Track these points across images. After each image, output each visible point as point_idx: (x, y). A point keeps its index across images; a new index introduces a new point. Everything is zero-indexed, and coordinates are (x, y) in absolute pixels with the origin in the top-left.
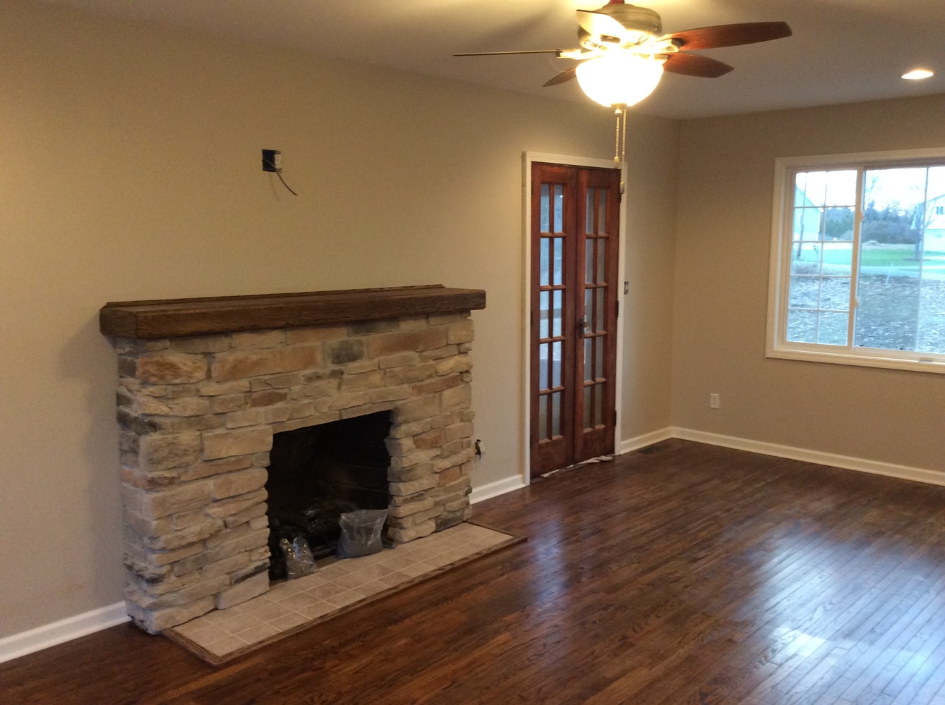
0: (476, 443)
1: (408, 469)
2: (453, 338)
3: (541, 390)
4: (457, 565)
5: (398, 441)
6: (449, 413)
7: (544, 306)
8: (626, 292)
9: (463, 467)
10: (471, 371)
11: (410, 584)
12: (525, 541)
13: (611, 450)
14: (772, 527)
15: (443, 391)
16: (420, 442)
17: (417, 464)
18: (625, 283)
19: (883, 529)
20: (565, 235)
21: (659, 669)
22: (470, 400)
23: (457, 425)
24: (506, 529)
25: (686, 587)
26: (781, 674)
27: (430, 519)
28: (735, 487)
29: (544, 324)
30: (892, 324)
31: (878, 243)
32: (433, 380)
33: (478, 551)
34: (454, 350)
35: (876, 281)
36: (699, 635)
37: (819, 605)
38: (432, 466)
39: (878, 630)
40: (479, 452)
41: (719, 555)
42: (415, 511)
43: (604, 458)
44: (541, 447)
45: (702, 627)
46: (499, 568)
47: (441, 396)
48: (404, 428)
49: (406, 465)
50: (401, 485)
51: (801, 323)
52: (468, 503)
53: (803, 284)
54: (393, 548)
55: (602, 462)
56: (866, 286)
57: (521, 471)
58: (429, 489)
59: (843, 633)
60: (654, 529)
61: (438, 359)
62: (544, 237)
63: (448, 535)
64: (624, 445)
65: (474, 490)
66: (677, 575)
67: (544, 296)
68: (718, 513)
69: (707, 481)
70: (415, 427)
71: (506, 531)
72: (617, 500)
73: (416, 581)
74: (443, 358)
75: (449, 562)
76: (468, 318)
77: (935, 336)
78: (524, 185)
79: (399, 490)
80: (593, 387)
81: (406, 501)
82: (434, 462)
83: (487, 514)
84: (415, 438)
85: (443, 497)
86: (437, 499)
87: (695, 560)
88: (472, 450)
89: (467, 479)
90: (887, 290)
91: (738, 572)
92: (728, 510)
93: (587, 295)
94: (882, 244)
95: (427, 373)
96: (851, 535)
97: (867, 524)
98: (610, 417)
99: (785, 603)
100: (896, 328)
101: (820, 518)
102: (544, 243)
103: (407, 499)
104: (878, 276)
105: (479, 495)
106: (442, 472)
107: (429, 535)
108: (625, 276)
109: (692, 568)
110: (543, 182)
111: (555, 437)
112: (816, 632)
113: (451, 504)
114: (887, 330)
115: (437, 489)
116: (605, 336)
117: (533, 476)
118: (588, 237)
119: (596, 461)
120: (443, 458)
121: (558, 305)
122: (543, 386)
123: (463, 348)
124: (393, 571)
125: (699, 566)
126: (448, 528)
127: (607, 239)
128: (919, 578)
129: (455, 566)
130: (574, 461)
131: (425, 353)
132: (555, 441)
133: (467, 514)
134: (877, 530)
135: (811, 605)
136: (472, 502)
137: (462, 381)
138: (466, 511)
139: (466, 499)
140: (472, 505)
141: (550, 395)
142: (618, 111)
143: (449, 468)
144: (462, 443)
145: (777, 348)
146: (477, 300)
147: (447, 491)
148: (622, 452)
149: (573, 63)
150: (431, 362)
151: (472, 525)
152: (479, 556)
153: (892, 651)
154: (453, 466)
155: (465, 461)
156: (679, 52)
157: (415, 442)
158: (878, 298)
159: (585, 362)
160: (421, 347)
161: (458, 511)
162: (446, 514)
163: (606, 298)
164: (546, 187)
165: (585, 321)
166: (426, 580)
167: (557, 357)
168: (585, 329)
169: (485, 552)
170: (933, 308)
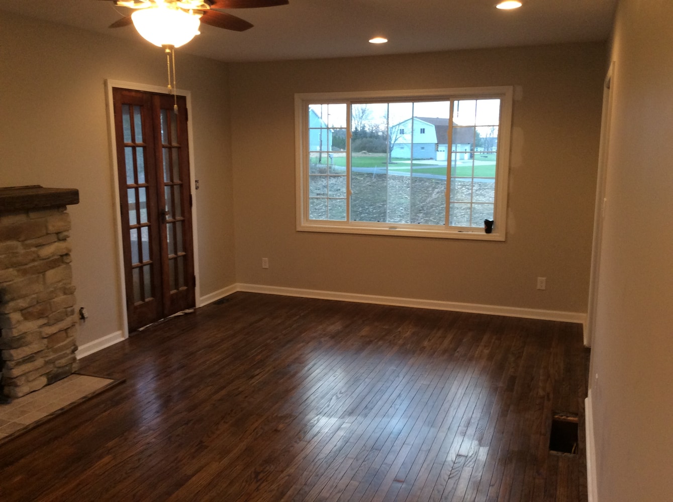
0: (80, 310)
1: (18, 337)
2: (51, 229)
3: (133, 265)
4: (66, 409)
5: (7, 316)
6: (52, 289)
7: (131, 200)
8: (197, 188)
9: (69, 331)
10: (70, 253)
11: (25, 430)
12: (124, 382)
13: (193, 304)
14: (304, 346)
15: (45, 271)
16: (27, 315)
17: (26, 333)
18: (196, 181)
19: (372, 339)
20: (145, 145)
21: (225, 461)
22: (71, 277)
23: (61, 298)
24: (107, 375)
25: (246, 397)
26: (310, 448)
27: (41, 376)
28: (279, 322)
29: (132, 214)
30: (378, 204)
31: (367, 153)
32: (36, 263)
33: (84, 396)
34: (54, 238)
35: (367, 177)
36: (254, 431)
37: (333, 395)
38: (40, 332)
39: (370, 406)
40: (83, 317)
41: (269, 371)
42: (27, 371)
43: (187, 311)
44: (136, 308)
45: (256, 425)
46: (102, 406)
47: (44, 275)
48: (12, 304)
49: (16, 335)
50: (12, 352)
51: (323, 206)
52: (75, 359)
53: (324, 180)
54: (9, 403)
55: (186, 314)
56: (362, 180)
57: (120, 328)
58: (38, 352)
59: (348, 412)
60: (224, 359)
61: (39, 246)
62: (127, 146)
63: (58, 386)
64: (202, 301)
65: (80, 348)
66: (240, 389)
67: (131, 193)
68: (268, 341)
69: (261, 320)
70: (22, 303)
71: (108, 376)
72: (196, 341)
73: (30, 427)
74: (44, 245)
75: (59, 408)
76: (65, 212)
77: (402, 211)
78: (107, 105)
79: (11, 356)
80: (175, 259)
81: (19, 364)
82: (41, 330)
83: (91, 365)
84: (23, 312)
85: (52, 356)
86: (47, 359)
87: (252, 377)
88: (76, 316)
89: (73, 340)
90: (374, 183)
91: (282, 381)
92: (275, 339)
93: (167, 190)
94: (370, 153)
95: (30, 258)
96: (352, 345)
97: (362, 336)
98: (191, 281)
99: (312, 398)
100: (380, 207)
101: (333, 337)
102: (128, 151)
103: (19, 362)
104: (368, 174)
105: (84, 351)
106: (50, 337)
107: (42, 388)
108: (196, 176)
109: (251, 382)
110: (124, 104)
111: (147, 300)
112: (331, 414)
113: (59, 361)
114: (374, 209)
115: (46, 351)
116: (183, 221)
117: (131, 330)
118: (164, 147)
119: (182, 314)
120: (50, 326)
121: (143, 198)
122: (135, 261)
123: (61, 236)
124: (9, 422)
125: (255, 381)
126: (59, 380)
127: (179, 148)
128: (393, 368)
129: (64, 410)
130: (164, 316)
131: (28, 242)
132: (148, 302)
133: (75, 367)
134: (368, 340)
135: (328, 396)
136: (79, 357)
137: (63, 262)
138: (74, 365)
139: (72, 356)
140: (79, 360)
141: (141, 268)
142: (168, 51)
143: (56, 333)
144: (66, 311)
145: (303, 225)
146: (72, 197)
147: (55, 351)
148: (202, 305)
149: (129, 11)
150: (34, 249)
151: (78, 376)
152: (86, 399)
153: (377, 420)
154: (59, 331)
155: (70, 326)
156: (211, 9)
157: (23, 315)
158: (369, 188)
159: (168, 241)
160: (22, 238)
161: (66, 366)
162: (55, 369)
163: (181, 193)
164: (126, 107)
165: (167, 210)
166: (38, 425)
167: (145, 238)
168: (167, 216)
169: (90, 396)
170: (400, 194)
